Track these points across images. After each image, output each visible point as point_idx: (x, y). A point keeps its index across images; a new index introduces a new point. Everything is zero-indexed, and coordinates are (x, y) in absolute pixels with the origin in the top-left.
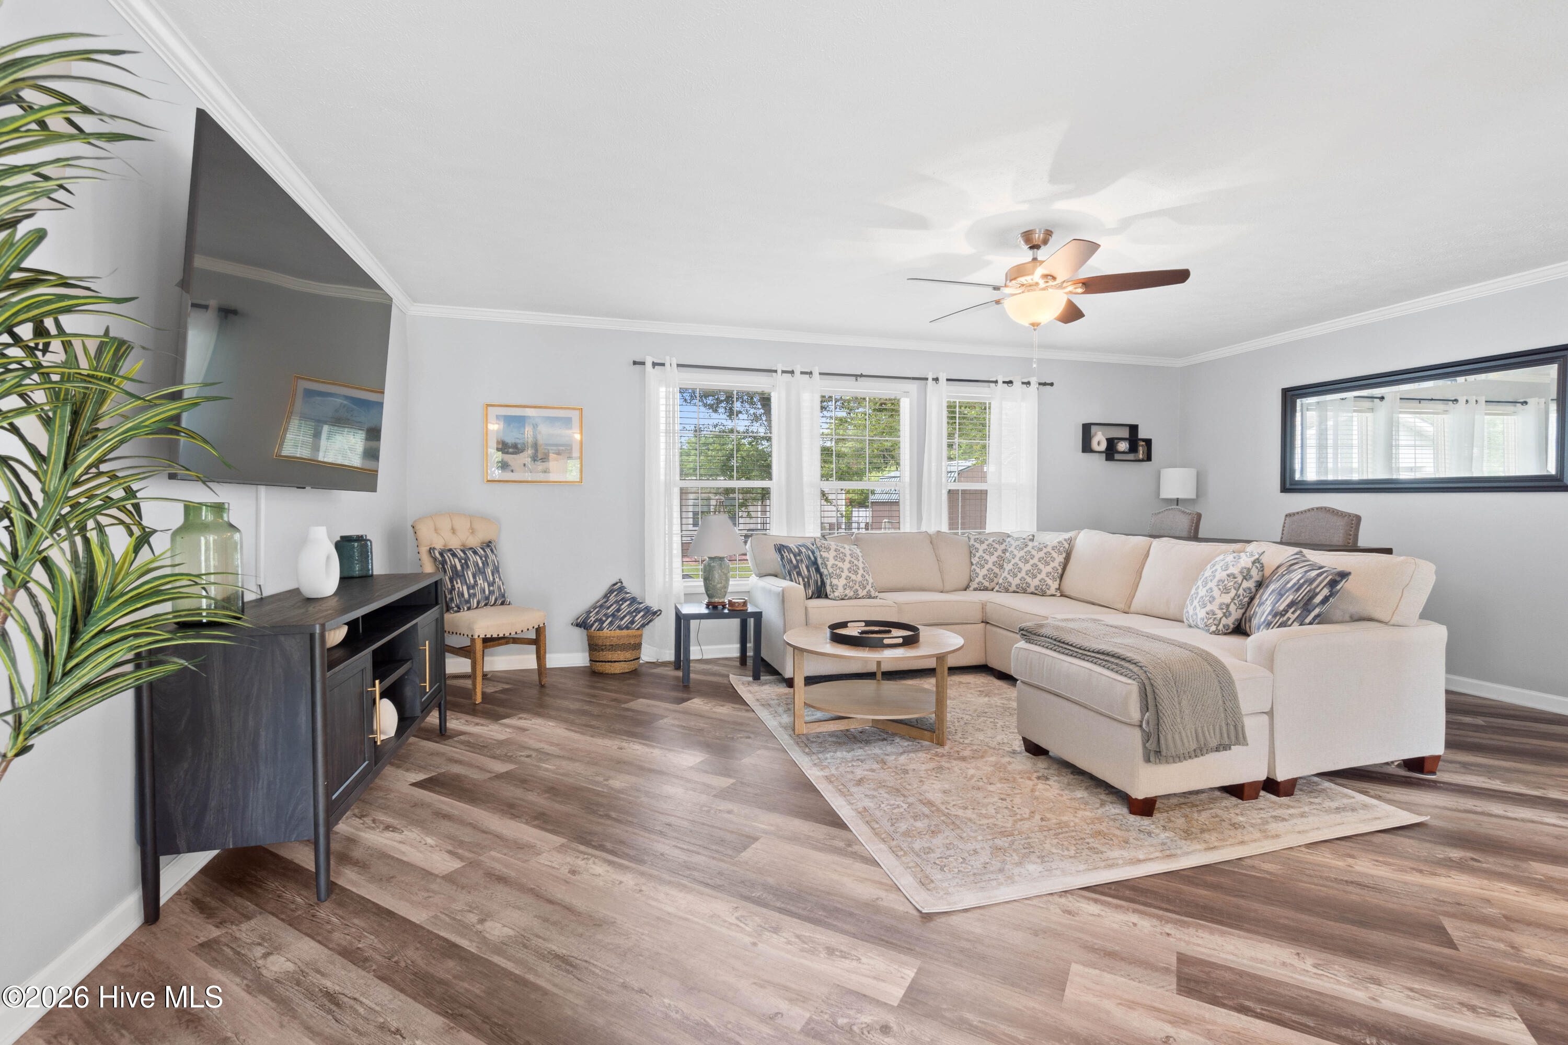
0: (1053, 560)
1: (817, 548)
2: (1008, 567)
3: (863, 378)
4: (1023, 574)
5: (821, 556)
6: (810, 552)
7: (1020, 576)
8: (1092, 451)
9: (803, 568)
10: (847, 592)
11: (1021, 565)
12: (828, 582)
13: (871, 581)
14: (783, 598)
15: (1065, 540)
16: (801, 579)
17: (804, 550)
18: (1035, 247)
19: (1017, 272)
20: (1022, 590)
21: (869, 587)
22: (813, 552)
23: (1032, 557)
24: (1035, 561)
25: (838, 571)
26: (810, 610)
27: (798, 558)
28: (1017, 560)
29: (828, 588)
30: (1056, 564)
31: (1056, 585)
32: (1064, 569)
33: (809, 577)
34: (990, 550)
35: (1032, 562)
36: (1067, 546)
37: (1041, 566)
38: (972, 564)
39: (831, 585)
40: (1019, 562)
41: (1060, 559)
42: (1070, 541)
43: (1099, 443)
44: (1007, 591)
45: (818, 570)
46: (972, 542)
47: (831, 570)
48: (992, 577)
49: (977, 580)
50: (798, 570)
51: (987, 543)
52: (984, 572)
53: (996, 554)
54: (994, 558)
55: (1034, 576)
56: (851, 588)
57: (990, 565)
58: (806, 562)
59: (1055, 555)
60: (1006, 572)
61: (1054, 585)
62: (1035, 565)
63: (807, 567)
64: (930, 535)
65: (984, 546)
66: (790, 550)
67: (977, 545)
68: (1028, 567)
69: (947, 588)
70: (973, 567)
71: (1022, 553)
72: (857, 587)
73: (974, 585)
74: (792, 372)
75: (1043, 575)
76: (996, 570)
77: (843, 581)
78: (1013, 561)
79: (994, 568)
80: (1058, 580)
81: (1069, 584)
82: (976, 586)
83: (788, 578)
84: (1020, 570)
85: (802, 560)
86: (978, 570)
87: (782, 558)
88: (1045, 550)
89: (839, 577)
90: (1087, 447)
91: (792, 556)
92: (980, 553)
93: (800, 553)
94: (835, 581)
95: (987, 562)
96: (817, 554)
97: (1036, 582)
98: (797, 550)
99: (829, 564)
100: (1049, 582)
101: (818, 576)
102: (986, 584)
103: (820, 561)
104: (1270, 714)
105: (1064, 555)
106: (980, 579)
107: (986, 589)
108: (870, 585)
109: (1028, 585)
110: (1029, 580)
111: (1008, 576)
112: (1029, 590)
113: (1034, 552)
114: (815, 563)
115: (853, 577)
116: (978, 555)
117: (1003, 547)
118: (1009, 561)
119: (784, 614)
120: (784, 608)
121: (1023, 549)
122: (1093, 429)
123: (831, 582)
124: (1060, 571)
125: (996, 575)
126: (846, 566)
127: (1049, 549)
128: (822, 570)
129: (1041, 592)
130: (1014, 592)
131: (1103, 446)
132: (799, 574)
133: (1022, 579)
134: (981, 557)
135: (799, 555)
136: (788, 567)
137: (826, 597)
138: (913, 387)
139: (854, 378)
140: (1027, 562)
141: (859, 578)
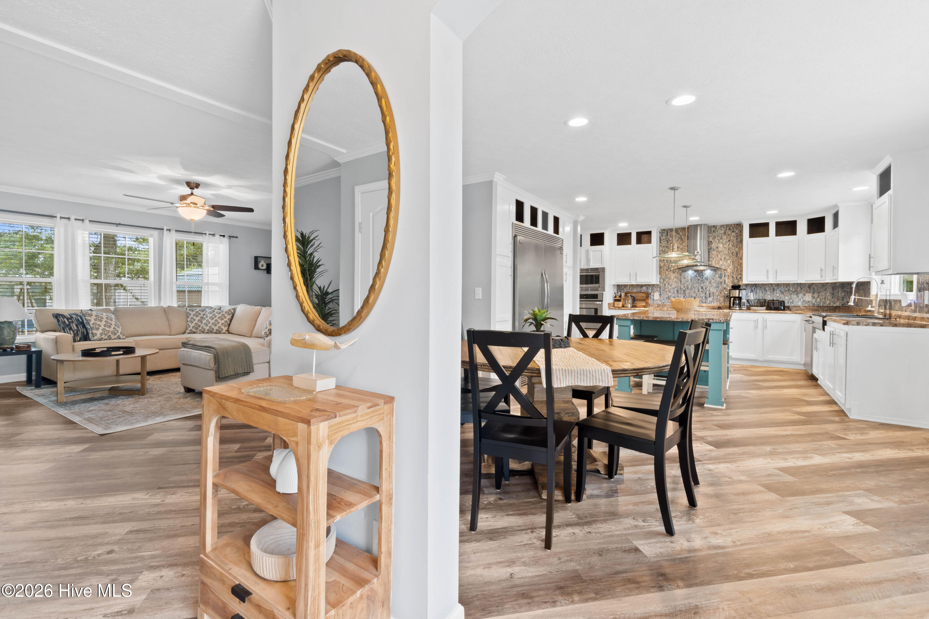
0: (225, 317)
1: (83, 314)
2: (204, 321)
3: (120, 226)
4: (211, 324)
5: (86, 319)
6: (79, 318)
7: (209, 325)
8: (259, 269)
9: (74, 326)
10: (103, 336)
11: (210, 320)
12: (90, 332)
13: (120, 330)
14: (56, 341)
15: (232, 309)
16: (71, 332)
17: (74, 316)
18: (192, 188)
19: (183, 198)
20: (210, 332)
21: (119, 334)
22: (81, 317)
23: (216, 317)
24: (217, 318)
25: (97, 326)
26: (75, 347)
27: (70, 320)
28: (208, 318)
29: (90, 335)
30: (227, 319)
31: (226, 328)
32: (231, 321)
33: (78, 330)
34: (197, 315)
35: (215, 319)
36: (233, 311)
37: (219, 320)
38: (188, 321)
39: (92, 333)
40: (209, 319)
41: (230, 317)
42: (235, 310)
43: (262, 266)
44: (203, 332)
45: (84, 326)
46: (188, 311)
47: (92, 326)
48: (197, 327)
49: (189, 329)
50: (69, 327)
51: (195, 311)
52: (193, 324)
53: (200, 316)
54: (199, 318)
55: (216, 325)
56: (106, 335)
57: (196, 321)
58: (75, 322)
59: (226, 315)
60: (203, 324)
61: (225, 329)
62: (216, 320)
63: (77, 325)
64: (164, 308)
65: (194, 313)
66: (64, 316)
67: (190, 312)
68: (213, 321)
69: (172, 333)
70: (188, 323)
71: (211, 315)
72: (110, 334)
73: (188, 331)
74: (69, 219)
75: (220, 325)
76: (199, 324)
77: (100, 331)
78: (207, 319)
79: (198, 323)
80: (227, 326)
81: (233, 328)
82: (189, 331)
83: (63, 331)
84: (209, 323)
85: (73, 322)
86: (190, 324)
87: (58, 321)
88: (222, 313)
89: (98, 329)
90: (256, 267)
91: (65, 320)
92: (192, 316)
93: (71, 318)
94: (94, 332)
95: (195, 320)
96: (83, 318)
97: (216, 328)
98: (69, 316)
99: (91, 323)
100: (223, 327)
101: (85, 330)
102: (194, 330)
103: (85, 322)
104: (269, 362)
105: (231, 315)
106: (191, 328)
107: (194, 333)
108: (119, 333)
109: (213, 329)
110: (213, 327)
111: (204, 326)
112: (214, 332)
113: (217, 315)
114: (82, 323)
115: (108, 329)
116: (190, 317)
117: (204, 313)
118: (205, 319)
119: (57, 350)
120: (57, 347)
121: (212, 313)
122: (259, 259)
123: (92, 332)
124: (228, 322)
125: (199, 326)
126: (103, 323)
127: (224, 313)
128: (87, 326)
129: (219, 332)
130: (207, 333)
131: (265, 267)
132: (70, 329)
133: (210, 327)
134: (192, 318)
135: (71, 319)
136: (62, 325)
137: (90, 340)
138: (156, 233)
139: (116, 225)
140: (213, 319)
141: (112, 329)
